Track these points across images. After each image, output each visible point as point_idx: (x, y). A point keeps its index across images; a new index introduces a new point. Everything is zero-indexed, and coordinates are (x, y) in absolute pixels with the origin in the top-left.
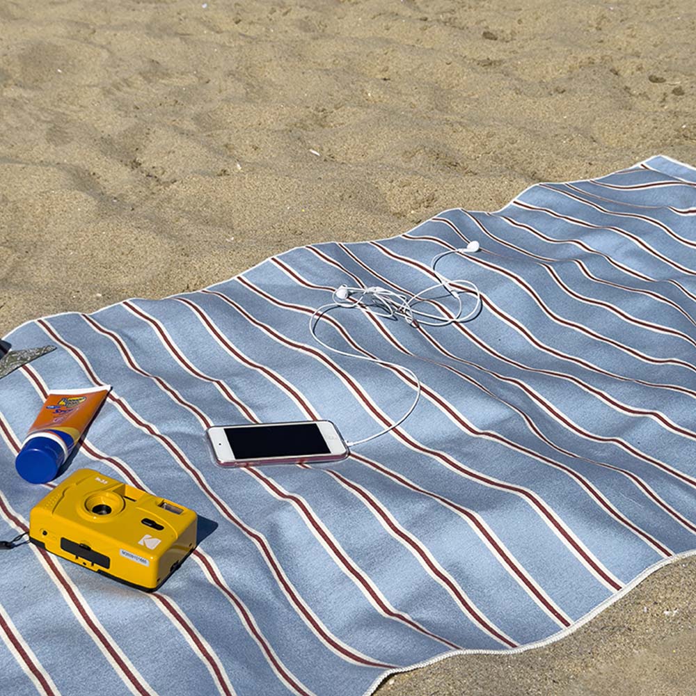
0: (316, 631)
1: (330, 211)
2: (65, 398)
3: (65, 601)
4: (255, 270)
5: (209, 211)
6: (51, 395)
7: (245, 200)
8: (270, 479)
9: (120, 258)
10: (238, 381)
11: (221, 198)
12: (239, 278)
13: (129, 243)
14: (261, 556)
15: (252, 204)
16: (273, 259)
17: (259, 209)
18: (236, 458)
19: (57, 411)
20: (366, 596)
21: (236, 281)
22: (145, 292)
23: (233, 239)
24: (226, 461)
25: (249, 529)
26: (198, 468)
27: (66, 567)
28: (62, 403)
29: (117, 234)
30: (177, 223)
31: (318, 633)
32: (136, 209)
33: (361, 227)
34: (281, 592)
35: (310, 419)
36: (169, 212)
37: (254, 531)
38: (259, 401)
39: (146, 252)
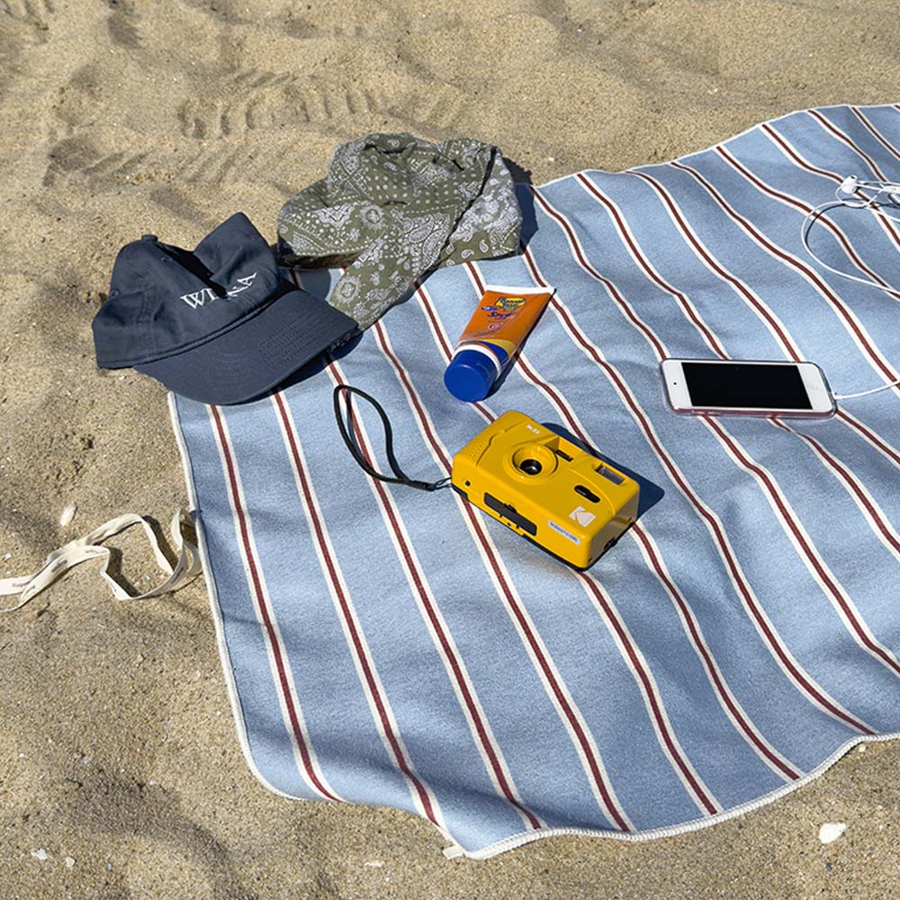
0: (773, 649)
1: (845, 57)
2: (503, 297)
3: (484, 567)
4: (740, 138)
5: (691, 46)
6: (489, 292)
7: (737, 35)
8: (732, 439)
9: (580, 108)
10: (704, 296)
11: (707, 30)
12: (719, 148)
13: (591, 90)
14: (714, 543)
15: (746, 41)
16: (764, 126)
17: (754, 47)
18: (694, 405)
19: (493, 314)
20: (841, 616)
21: (714, 152)
22: (605, 156)
23: (716, 90)
24: (681, 407)
25: (702, 503)
26: (647, 413)
27: (490, 525)
28: (500, 304)
29: (579, 77)
30: (650, 64)
31: (776, 653)
32: (603, 42)
33: (884, 81)
34: (735, 591)
35: (790, 359)
36: (642, 50)
37: (706, 508)
38: (728, 326)
39: (610, 104)
